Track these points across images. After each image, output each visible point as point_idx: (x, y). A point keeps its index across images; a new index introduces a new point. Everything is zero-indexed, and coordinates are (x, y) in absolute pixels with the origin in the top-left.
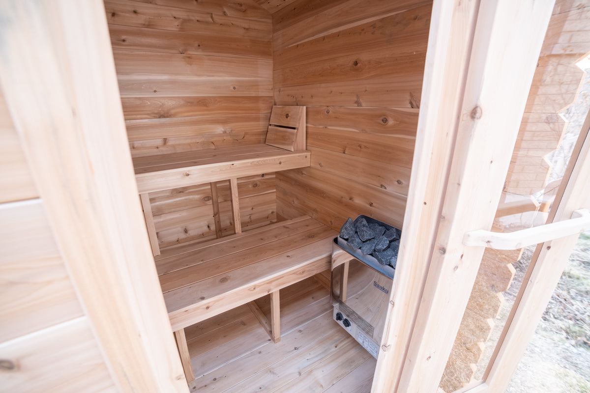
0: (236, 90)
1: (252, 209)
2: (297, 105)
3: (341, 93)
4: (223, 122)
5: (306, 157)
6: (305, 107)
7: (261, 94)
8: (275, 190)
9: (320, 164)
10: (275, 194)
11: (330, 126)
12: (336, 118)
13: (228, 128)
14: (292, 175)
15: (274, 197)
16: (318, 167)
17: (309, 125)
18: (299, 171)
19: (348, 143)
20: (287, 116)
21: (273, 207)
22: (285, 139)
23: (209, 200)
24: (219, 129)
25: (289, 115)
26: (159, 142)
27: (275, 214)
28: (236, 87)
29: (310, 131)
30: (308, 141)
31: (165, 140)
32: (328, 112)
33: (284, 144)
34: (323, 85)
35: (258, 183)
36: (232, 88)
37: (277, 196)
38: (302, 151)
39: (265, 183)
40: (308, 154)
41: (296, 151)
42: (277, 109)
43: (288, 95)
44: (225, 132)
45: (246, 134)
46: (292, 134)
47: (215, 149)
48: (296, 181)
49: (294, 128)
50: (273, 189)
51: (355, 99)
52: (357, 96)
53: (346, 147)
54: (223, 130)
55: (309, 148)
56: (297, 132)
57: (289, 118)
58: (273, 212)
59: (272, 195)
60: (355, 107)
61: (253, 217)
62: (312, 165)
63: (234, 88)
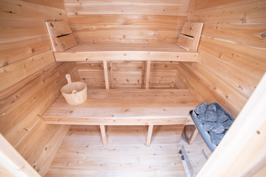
0: (165, 11)
1: (162, 78)
2: (199, 22)
3: (232, 12)
4: (155, 30)
5: (195, 56)
6: (203, 24)
7: (179, 15)
8: (176, 71)
9: (202, 62)
10: (176, 73)
11: (216, 37)
12: (222, 32)
13: (157, 33)
14: (186, 65)
15: (175, 74)
16: (201, 63)
17: (203, 36)
18: (190, 63)
19: (224, 51)
20: (191, 29)
21: (174, 80)
22: (185, 43)
23: (141, 69)
24: (152, 33)
25: (192, 28)
26: (121, 37)
27: (174, 83)
28: (165, 10)
29: (202, 40)
30: (200, 46)
31: (124, 36)
32: (217, 28)
33: (184, 46)
34: (220, 7)
35: (168, 65)
36: (162, 10)
37: (177, 74)
38: (194, 52)
39: (172, 66)
40: (197, 54)
41: (190, 51)
42: (186, 24)
43: (195, 16)
44: (155, 35)
45: (166, 37)
46: (190, 40)
47: (147, 44)
48: (187, 68)
49: (192, 37)
50: (176, 70)
51: (242, 16)
52: (245, 14)
53: (222, 54)
54: (154, 34)
55: (199, 50)
56: (193, 40)
57: (191, 30)
58: (172, 82)
59: (174, 73)
60: (240, 23)
61: (161, 82)
62: (198, 61)
63: (164, 10)
